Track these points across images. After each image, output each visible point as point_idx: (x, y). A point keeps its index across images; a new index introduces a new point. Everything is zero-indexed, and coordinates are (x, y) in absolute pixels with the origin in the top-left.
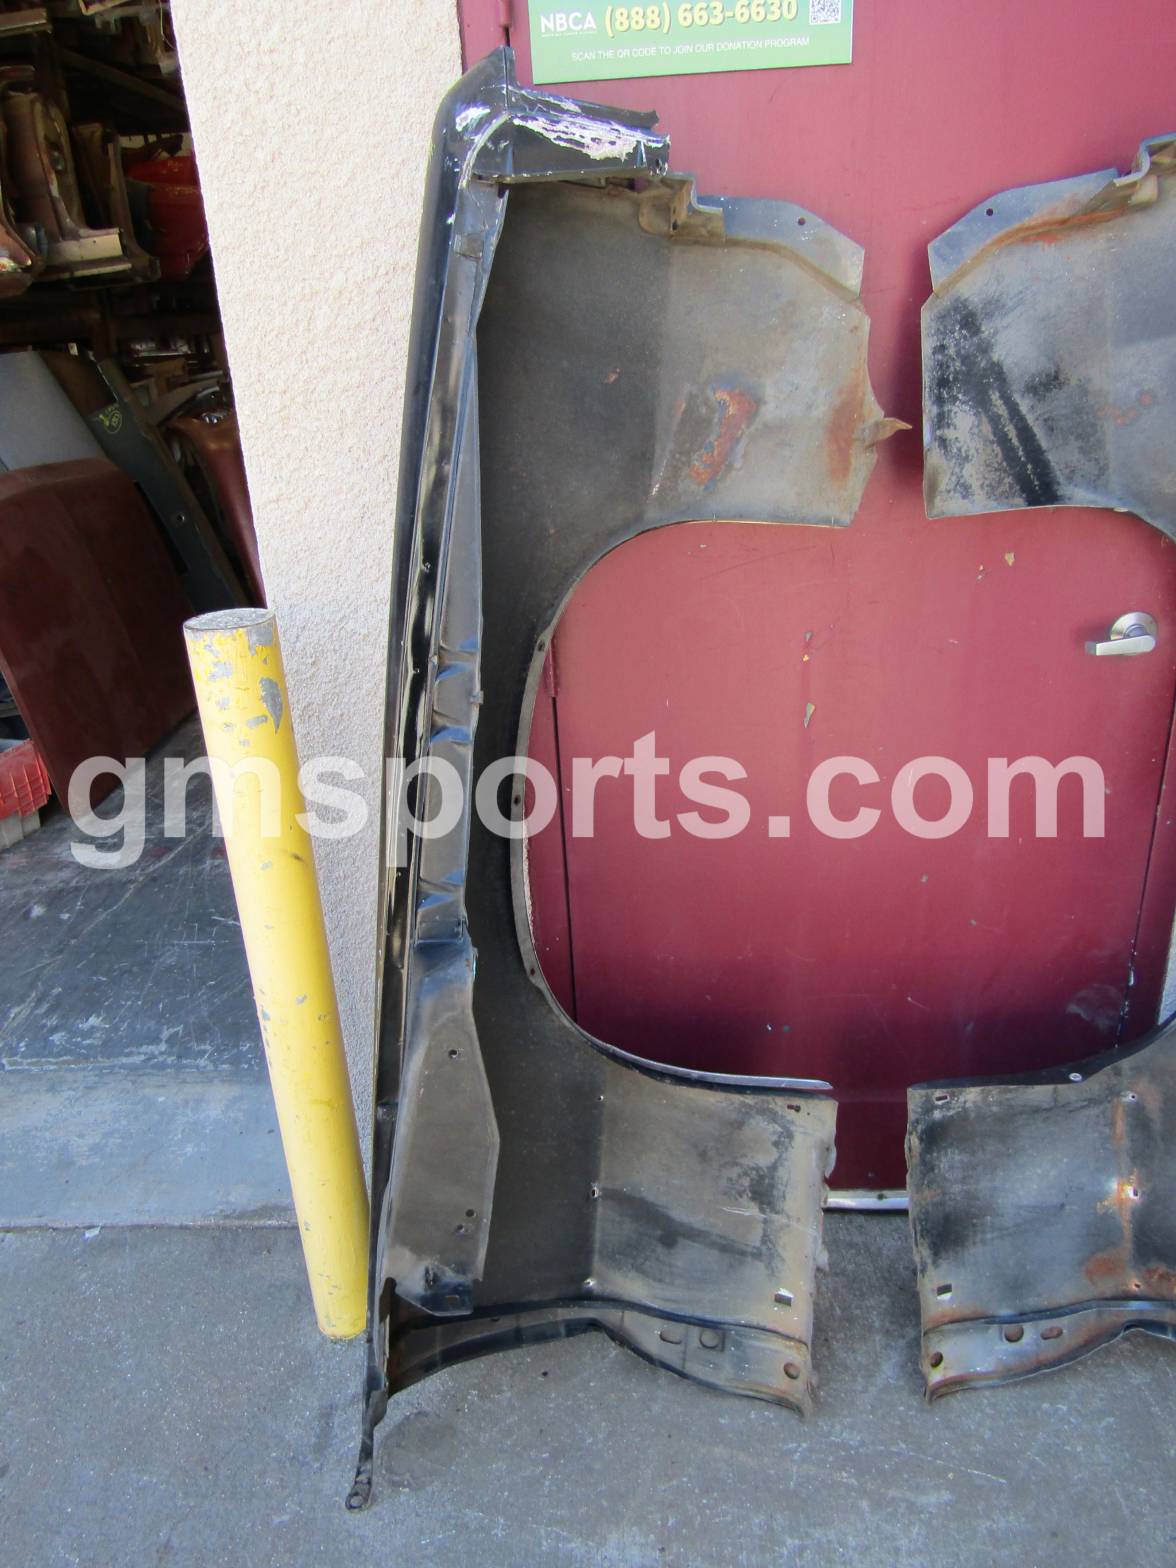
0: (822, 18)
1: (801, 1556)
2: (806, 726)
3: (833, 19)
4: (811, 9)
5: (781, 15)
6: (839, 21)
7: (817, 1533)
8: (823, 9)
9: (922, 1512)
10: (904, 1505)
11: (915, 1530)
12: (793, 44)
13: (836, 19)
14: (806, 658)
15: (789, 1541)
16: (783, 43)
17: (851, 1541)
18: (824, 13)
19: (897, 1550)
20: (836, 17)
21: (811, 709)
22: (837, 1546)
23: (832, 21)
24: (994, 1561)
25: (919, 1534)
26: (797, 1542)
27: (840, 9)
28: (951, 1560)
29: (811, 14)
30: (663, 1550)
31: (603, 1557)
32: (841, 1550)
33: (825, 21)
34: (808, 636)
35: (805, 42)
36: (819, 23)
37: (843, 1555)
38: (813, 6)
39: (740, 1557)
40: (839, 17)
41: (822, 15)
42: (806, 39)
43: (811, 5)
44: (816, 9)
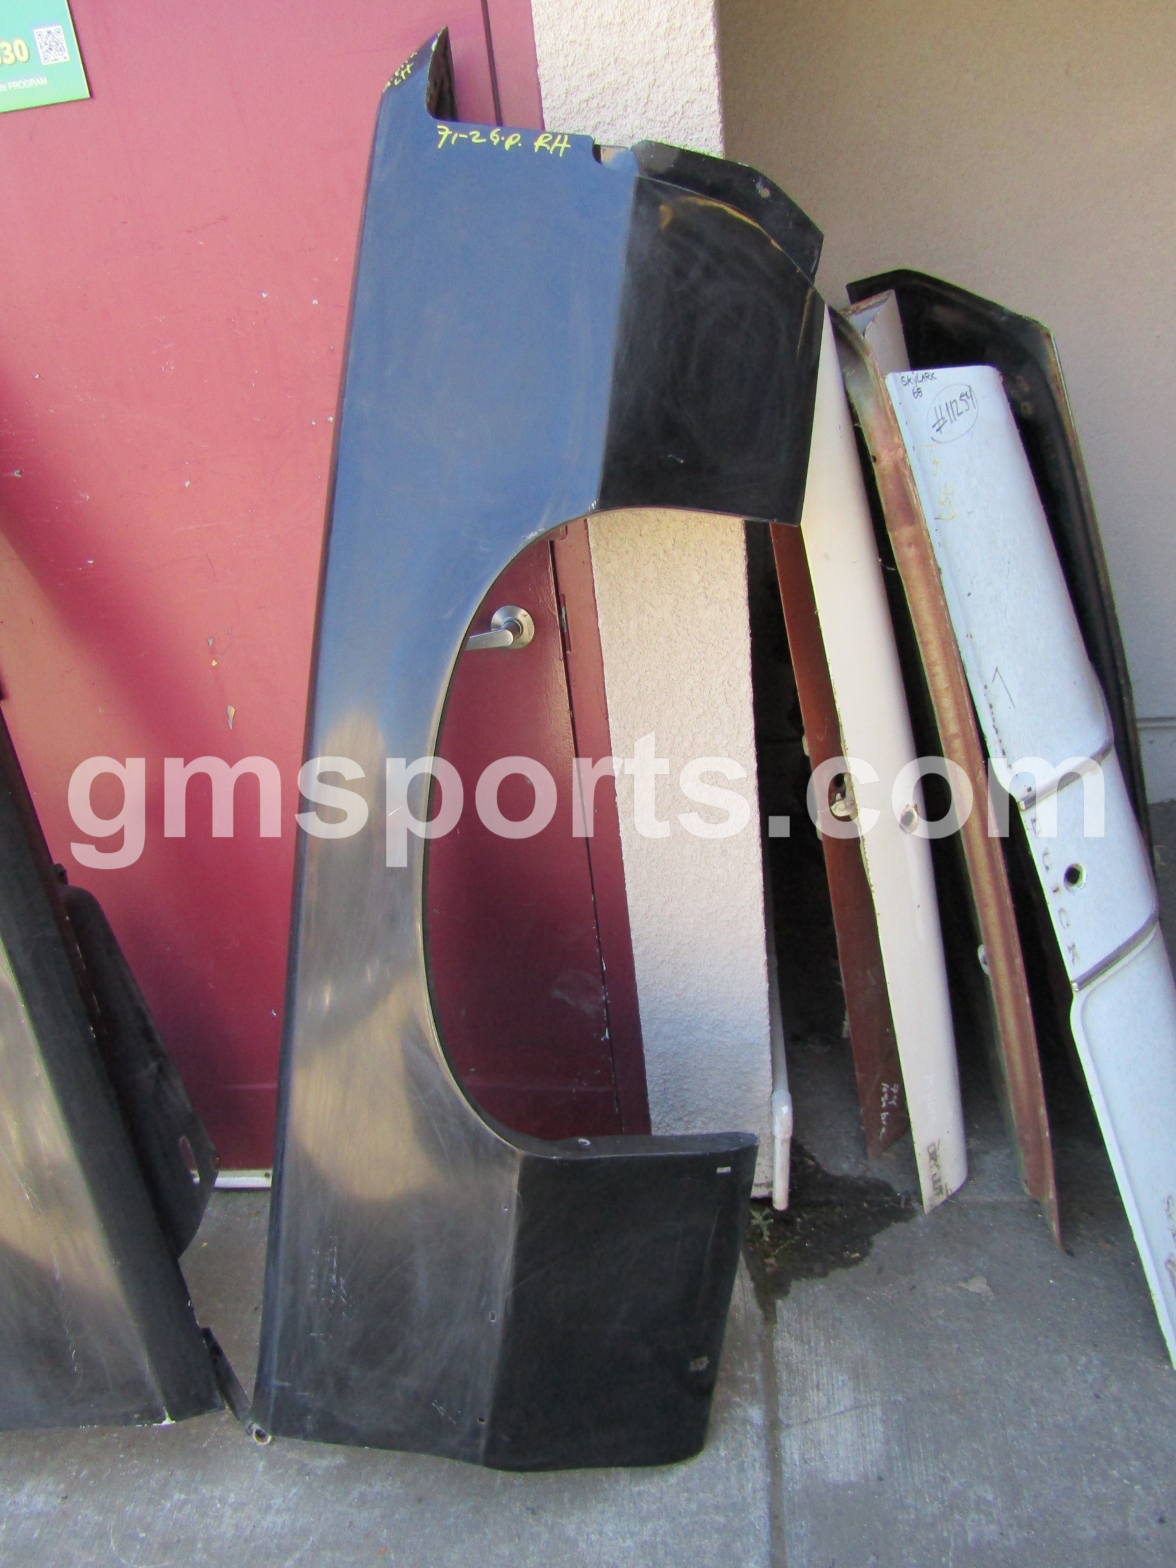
0: (53, 58)
1: (180, 1509)
2: (231, 728)
3: (62, 58)
4: (40, 50)
5: (16, 58)
6: (68, 59)
7: (205, 1490)
8: (51, 49)
9: (308, 1474)
10: (295, 1467)
11: (294, 1490)
12: (34, 85)
13: (65, 58)
14: (214, 663)
15: (177, 1496)
16: (24, 84)
17: (232, 1498)
18: (52, 52)
19: (269, 1507)
20: (65, 55)
21: (232, 711)
22: (217, 1501)
23: (61, 60)
24: (351, 1523)
25: (295, 1494)
26: (183, 1496)
27: (66, 48)
28: (312, 1519)
29: (41, 55)
30: (66, 1497)
31: (13, 1501)
32: (219, 1505)
33: (56, 60)
34: (211, 642)
35: (43, 81)
36: (51, 63)
37: (218, 1510)
38: (41, 47)
39: (127, 1508)
40: (66, 54)
41: (52, 55)
42: (43, 79)
43: (39, 47)
44: (45, 50)
